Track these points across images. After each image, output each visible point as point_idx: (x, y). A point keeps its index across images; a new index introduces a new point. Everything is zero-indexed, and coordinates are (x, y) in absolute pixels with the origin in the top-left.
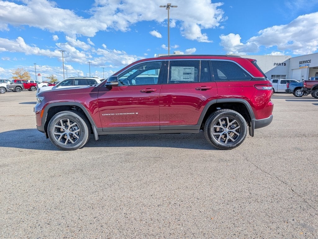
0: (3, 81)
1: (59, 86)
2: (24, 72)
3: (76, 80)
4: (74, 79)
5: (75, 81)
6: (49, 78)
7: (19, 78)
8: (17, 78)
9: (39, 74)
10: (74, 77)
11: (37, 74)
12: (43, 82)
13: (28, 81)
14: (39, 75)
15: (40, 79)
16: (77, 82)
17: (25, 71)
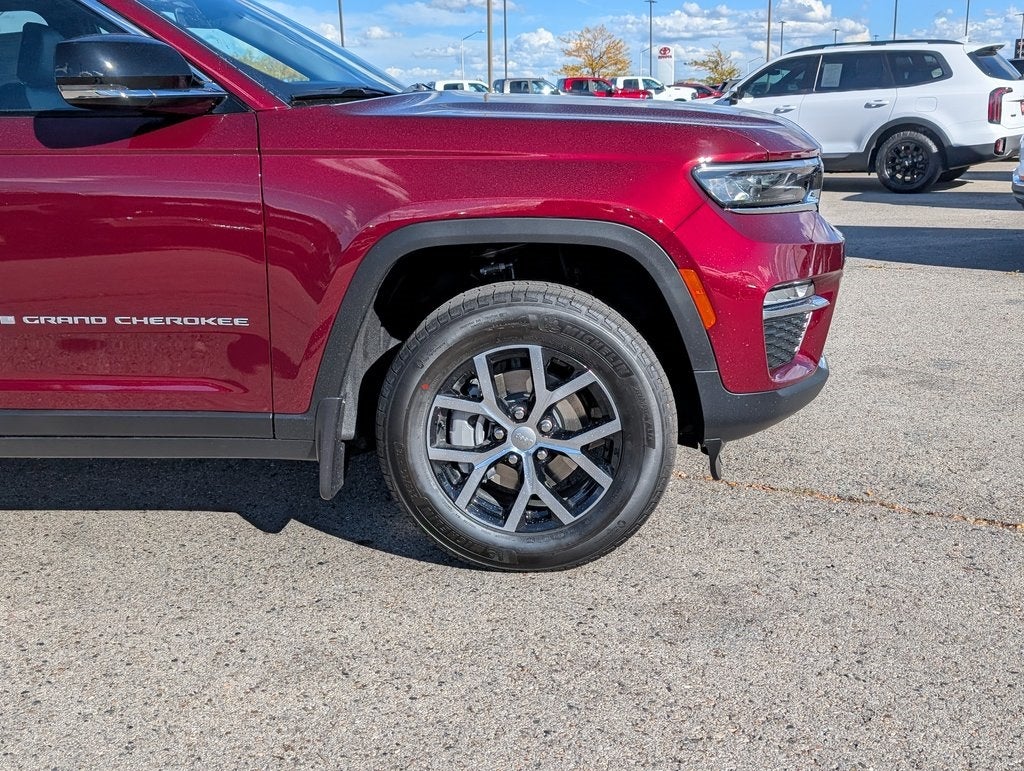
0: (523, 85)
1: (741, 97)
2: (608, 41)
3: (829, 58)
4: (819, 56)
5: (826, 66)
6: (704, 64)
7: (585, 73)
8: (577, 69)
9: (665, 50)
10: (822, 47)
11: (656, 51)
12: (679, 84)
13: (614, 81)
14: (664, 52)
15: (666, 72)
16: (834, 72)
17: (610, 37)
